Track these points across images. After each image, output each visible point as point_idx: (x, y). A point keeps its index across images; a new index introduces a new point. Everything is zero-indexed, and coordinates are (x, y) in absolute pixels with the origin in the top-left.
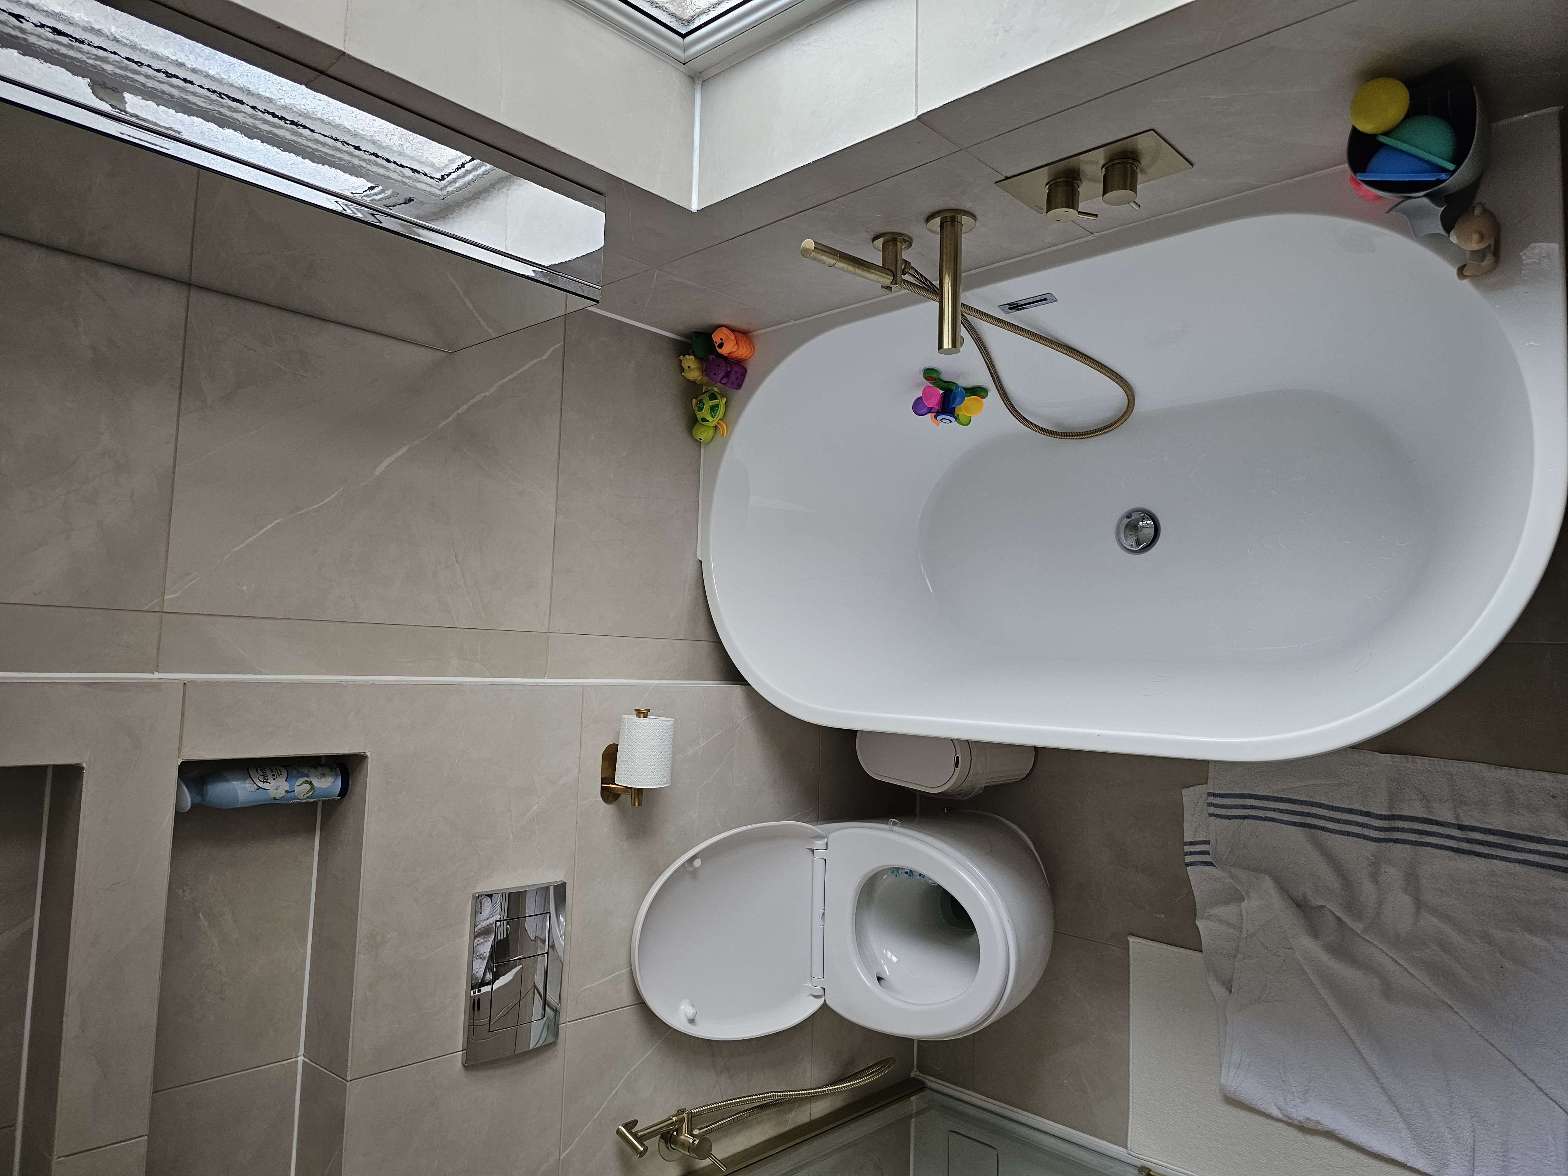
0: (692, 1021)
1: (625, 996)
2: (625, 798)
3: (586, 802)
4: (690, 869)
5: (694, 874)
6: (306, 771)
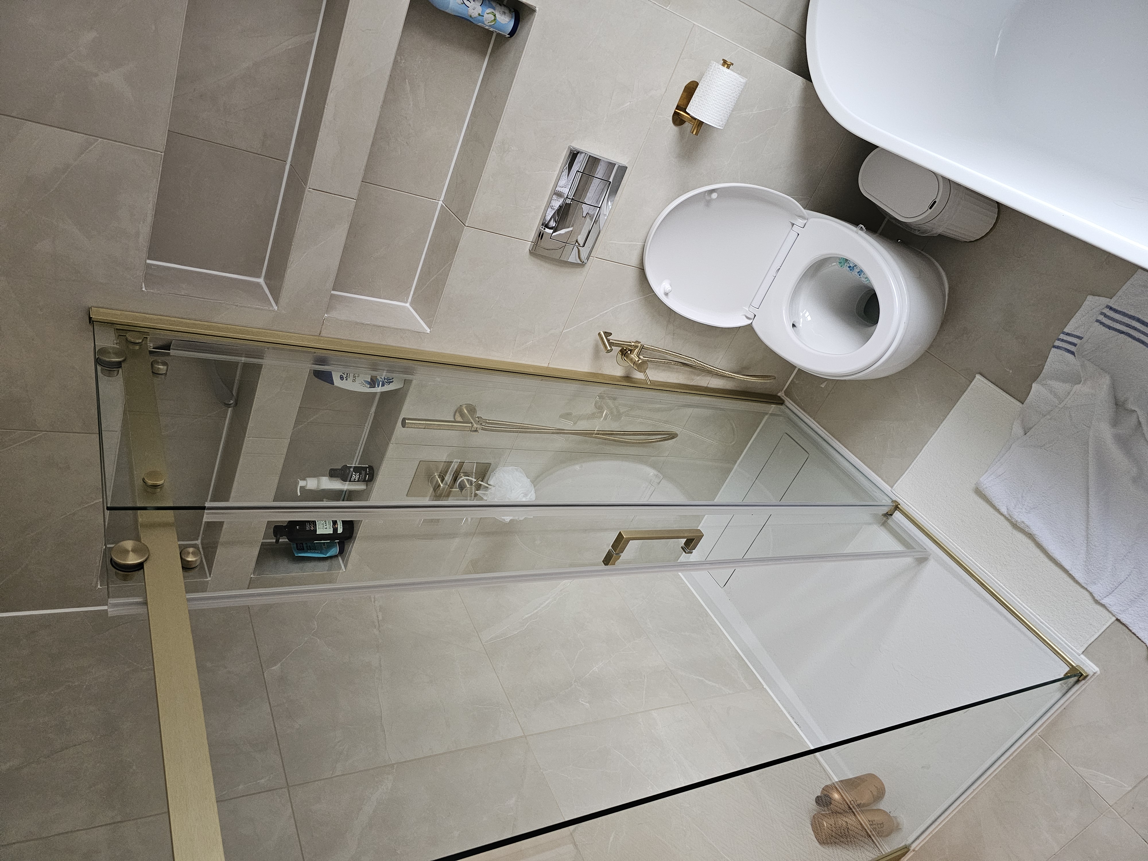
0: (666, 294)
1: (634, 260)
2: (688, 126)
3: (661, 117)
4: (708, 198)
5: (708, 203)
6: (494, 4)
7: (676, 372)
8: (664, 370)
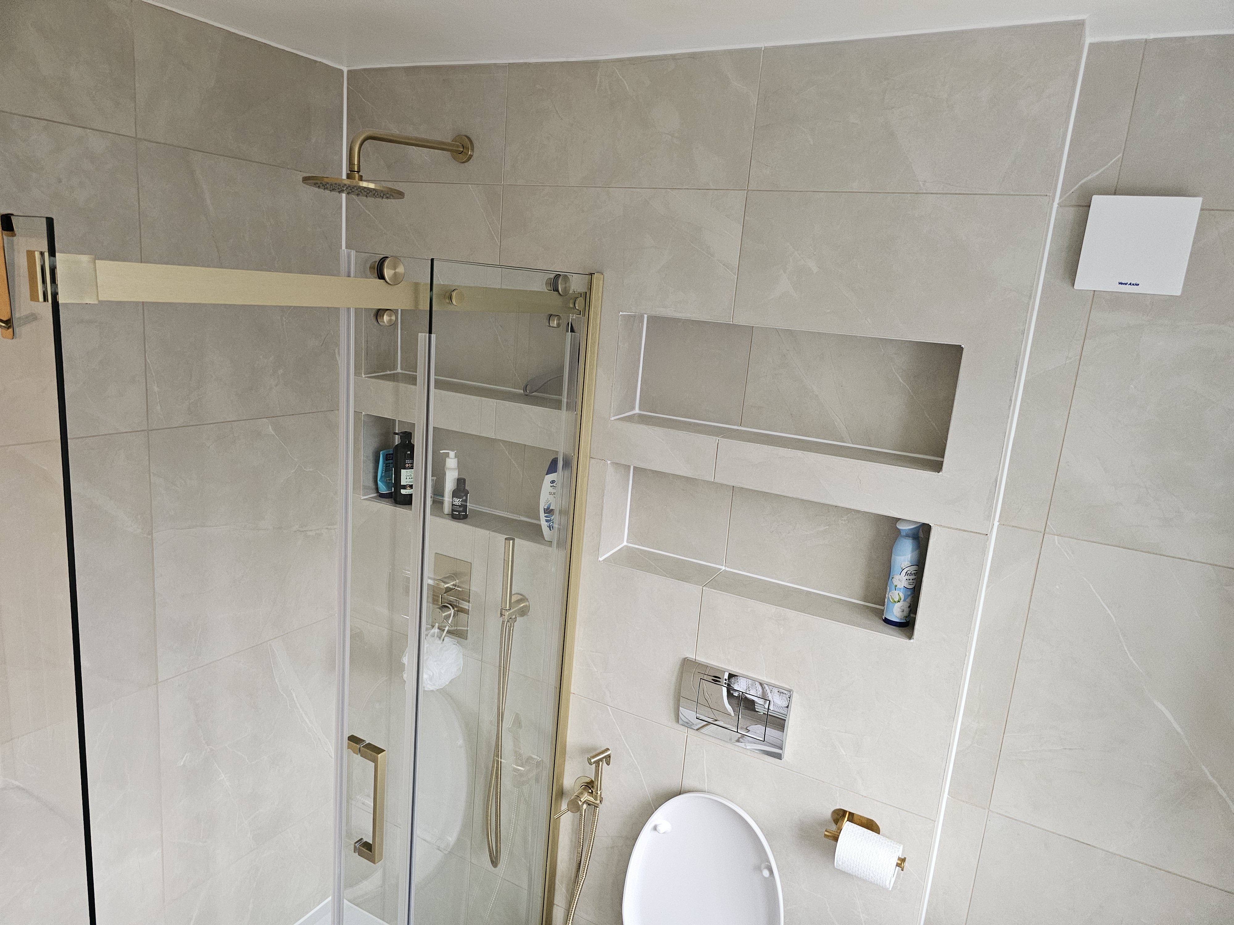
0: (655, 828)
4: (763, 866)
6: (909, 600)
7: (570, 859)
8: (571, 841)
